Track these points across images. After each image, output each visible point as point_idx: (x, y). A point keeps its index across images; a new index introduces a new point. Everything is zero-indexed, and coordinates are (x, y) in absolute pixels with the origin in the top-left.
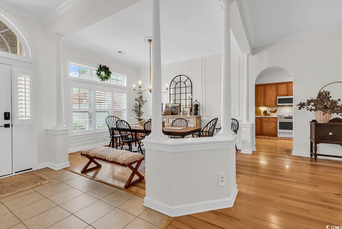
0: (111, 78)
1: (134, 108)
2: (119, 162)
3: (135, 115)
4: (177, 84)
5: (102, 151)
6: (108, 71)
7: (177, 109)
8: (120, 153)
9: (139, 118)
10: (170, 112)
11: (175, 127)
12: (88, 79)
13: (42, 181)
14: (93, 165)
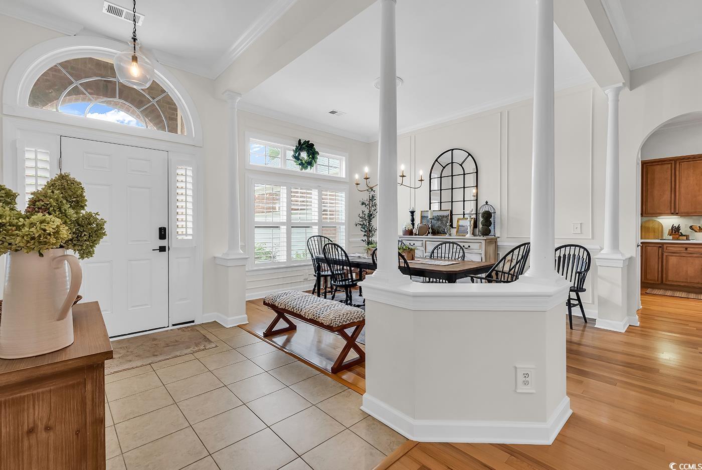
0: (318, 163)
1: (358, 220)
2: (322, 321)
3: (360, 235)
4: (444, 168)
5: (297, 300)
6: (312, 151)
7: (444, 222)
8: (326, 304)
9: (368, 239)
10: (429, 228)
11: (437, 259)
12: (279, 167)
13: (206, 343)
14: (282, 325)
